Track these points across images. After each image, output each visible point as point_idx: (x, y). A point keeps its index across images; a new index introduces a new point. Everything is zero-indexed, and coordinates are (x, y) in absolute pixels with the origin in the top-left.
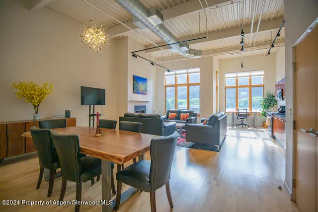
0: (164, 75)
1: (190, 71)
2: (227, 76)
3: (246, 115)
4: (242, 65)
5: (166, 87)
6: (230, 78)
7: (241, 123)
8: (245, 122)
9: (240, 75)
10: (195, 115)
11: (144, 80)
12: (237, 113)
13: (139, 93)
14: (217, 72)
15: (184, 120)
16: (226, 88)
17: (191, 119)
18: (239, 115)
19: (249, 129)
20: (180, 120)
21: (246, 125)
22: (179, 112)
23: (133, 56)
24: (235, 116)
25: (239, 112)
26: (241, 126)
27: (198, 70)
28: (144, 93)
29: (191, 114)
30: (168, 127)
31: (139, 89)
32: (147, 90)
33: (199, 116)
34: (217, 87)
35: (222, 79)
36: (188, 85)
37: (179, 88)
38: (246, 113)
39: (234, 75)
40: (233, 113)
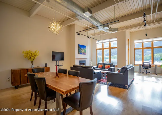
0: (96, 43)
1: (111, 40)
2: (135, 42)
3: (149, 66)
4: (146, 35)
5: (97, 50)
6: (138, 43)
7: (145, 71)
8: (148, 71)
9: (145, 41)
10: (114, 66)
11: (84, 47)
12: (142, 65)
13: (81, 54)
14: (128, 40)
15: (107, 68)
16: (135, 49)
17: (111, 69)
18: (143, 66)
19: (151, 75)
20: (105, 68)
21: (149, 73)
22: (104, 64)
23: (77, 34)
24: (141, 66)
25: (144, 64)
26: (146, 73)
27: (116, 39)
28: (84, 54)
29: (112, 65)
30: (96, 73)
31: (81, 52)
32: (86, 52)
33: (117, 66)
34: (128, 49)
35: (132, 44)
36: (110, 48)
37: (104, 50)
38: (149, 65)
39: (141, 41)
40: (140, 65)
